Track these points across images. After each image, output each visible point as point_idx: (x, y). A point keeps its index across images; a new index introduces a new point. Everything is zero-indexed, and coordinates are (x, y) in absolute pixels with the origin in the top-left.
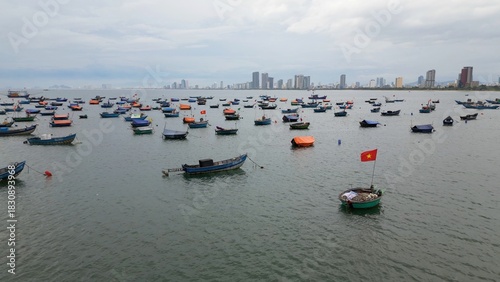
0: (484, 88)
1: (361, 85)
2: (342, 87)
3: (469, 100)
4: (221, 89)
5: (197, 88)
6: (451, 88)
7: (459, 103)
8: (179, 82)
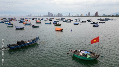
0: (100, 16)
1: (74, 16)
2: (69, 16)
3: (100, 19)
4: (40, 16)
5: (34, 16)
6: (93, 16)
7: (98, 19)
8: (29, 15)
